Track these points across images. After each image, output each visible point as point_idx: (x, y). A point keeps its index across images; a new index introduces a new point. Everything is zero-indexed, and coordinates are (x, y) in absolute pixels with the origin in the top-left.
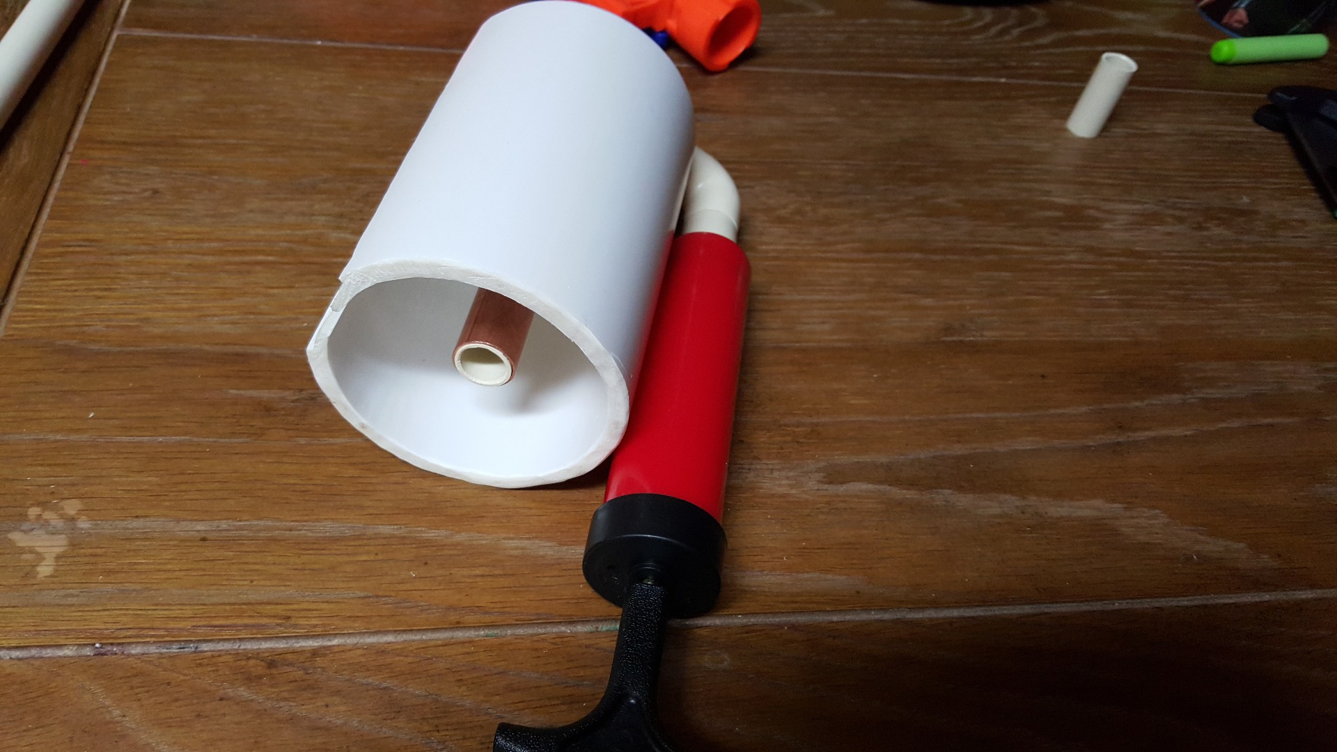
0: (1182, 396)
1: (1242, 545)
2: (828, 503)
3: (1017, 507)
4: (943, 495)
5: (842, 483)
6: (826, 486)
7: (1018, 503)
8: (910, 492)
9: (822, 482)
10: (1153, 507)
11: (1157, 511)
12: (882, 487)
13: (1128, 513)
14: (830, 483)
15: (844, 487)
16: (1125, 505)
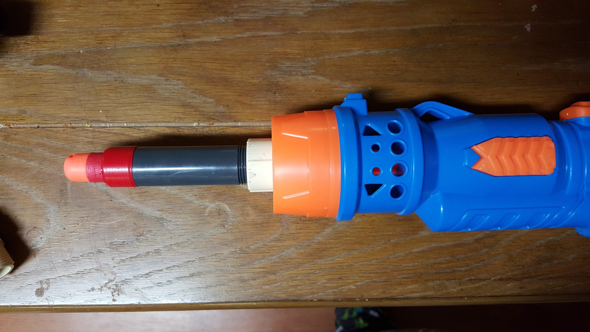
0: (226, 18)
1: (212, 100)
2: (32, 75)
3: (114, 78)
4: (83, 71)
5: (41, 65)
6: (32, 67)
7: (116, 76)
8: (70, 70)
9: (32, 64)
10: (178, 80)
11: (180, 82)
12: (56, 67)
13: (165, 83)
14: (35, 65)
15: (41, 67)
16: (166, 78)
